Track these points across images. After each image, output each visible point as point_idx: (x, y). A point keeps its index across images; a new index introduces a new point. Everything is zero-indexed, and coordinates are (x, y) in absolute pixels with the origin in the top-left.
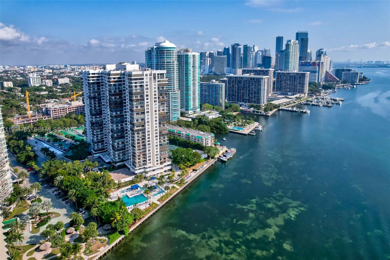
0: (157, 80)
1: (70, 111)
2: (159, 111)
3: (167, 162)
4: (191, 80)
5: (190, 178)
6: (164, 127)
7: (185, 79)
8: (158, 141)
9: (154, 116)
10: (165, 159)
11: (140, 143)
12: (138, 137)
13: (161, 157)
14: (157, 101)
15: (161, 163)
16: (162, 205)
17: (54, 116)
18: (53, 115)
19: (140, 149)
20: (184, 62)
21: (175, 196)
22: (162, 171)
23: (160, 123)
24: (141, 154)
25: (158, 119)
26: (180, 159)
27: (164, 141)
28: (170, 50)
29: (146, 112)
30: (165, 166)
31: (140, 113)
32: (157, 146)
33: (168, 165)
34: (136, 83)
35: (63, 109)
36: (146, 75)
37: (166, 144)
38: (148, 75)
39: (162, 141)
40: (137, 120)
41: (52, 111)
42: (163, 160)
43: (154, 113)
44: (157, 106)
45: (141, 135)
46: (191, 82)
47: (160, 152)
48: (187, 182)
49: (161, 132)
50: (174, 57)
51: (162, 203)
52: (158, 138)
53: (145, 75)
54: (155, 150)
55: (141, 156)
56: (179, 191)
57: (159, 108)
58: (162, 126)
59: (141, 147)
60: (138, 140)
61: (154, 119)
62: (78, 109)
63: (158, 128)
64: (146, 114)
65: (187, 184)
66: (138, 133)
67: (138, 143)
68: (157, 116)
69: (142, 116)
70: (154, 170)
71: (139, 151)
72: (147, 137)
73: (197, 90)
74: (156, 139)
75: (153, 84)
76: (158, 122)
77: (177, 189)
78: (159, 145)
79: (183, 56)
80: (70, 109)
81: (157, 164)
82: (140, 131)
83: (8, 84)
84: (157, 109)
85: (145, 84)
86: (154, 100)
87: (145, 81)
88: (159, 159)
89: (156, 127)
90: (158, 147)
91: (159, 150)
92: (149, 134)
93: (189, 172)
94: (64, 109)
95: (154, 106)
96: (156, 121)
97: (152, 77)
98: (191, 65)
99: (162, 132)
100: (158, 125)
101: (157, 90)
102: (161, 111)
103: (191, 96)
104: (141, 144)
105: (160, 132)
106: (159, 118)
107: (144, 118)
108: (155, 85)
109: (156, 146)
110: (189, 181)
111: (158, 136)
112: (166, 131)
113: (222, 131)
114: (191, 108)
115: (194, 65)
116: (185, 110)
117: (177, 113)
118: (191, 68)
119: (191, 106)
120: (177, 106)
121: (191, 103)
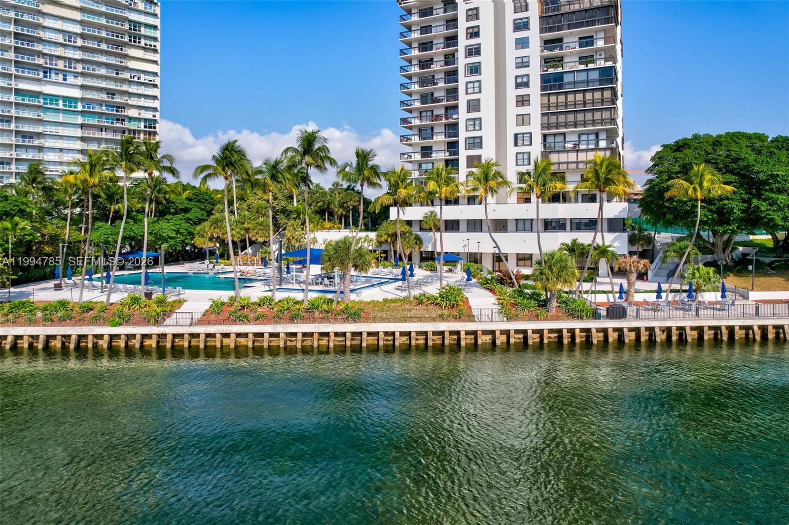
8: (535, 52)
32: (527, 84)
47: (544, 126)
52: (534, 35)
54: (512, 111)
74: (518, 41)
78: (536, 82)
90: (534, 90)
91: (535, 109)
92: (477, 9)
109: (518, 86)
111: (535, 24)
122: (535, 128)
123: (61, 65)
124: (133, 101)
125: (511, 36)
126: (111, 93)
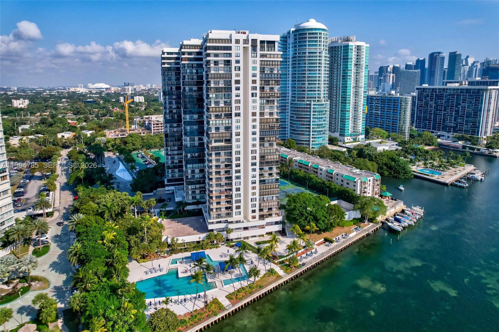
0: (259, 52)
2: (262, 114)
3: (274, 215)
4: (352, 87)
5: (314, 255)
6: (271, 148)
7: (341, 85)
8: (257, 173)
9: (251, 124)
10: (270, 209)
11: (222, 173)
12: (218, 160)
13: (262, 205)
14: (258, 95)
15: (262, 217)
16: (233, 309)
18: (154, 130)
19: (220, 185)
20: (342, 58)
21: (270, 292)
22: (263, 232)
23: (262, 139)
24: (224, 193)
25: (257, 130)
26: (298, 215)
27: (270, 175)
28: (316, 33)
29: (233, 115)
30: (271, 224)
31: (223, 115)
32: (255, 183)
33: (277, 223)
34: (216, 55)
36: (237, 41)
37: (274, 181)
38: (241, 42)
39: (266, 174)
40: (217, 129)
41: (154, 124)
42: (265, 211)
43: (251, 118)
44: (258, 104)
45: (223, 157)
46: (352, 89)
47: (260, 195)
48: (304, 264)
49: (264, 157)
50: (322, 44)
51: (233, 304)
52: (257, 167)
53: (233, 41)
54: (250, 191)
55: (223, 198)
56: (281, 281)
57: (262, 107)
58: (267, 144)
59: (223, 182)
60: (218, 167)
61: (251, 130)
63: (257, 148)
64: (234, 118)
65: (304, 268)
66: (218, 154)
67: (218, 173)
68: (257, 124)
69: (227, 122)
70: (246, 228)
71: (219, 188)
72: (234, 163)
73: (362, 105)
74: (253, 169)
75: (251, 59)
76: (257, 136)
77: (279, 277)
78: (258, 182)
79: (340, 47)
81: (254, 217)
82: (222, 150)
83: (139, 99)
84: (258, 111)
85: (233, 59)
86: (250, 92)
87: (233, 52)
88: (257, 209)
89: (254, 145)
90: (257, 185)
91: (257, 191)
92: (239, 157)
93: (316, 243)
95: (251, 104)
96: (254, 133)
97: (249, 46)
98: (353, 62)
99: (266, 157)
100: (257, 142)
101: (258, 72)
102: (267, 116)
103: (351, 113)
104: (223, 176)
105: (262, 157)
106: (261, 129)
107: (230, 125)
108: (254, 62)
109: (253, 183)
110: (310, 262)
111: (258, 164)
112: (275, 157)
113: (399, 174)
114: (350, 132)
115: (357, 62)
116: (339, 135)
117: (322, 137)
118: (353, 67)
119: (350, 129)
120: (324, 125)
121: (350, 124)
122: (257, 196)
125: (250, 168)
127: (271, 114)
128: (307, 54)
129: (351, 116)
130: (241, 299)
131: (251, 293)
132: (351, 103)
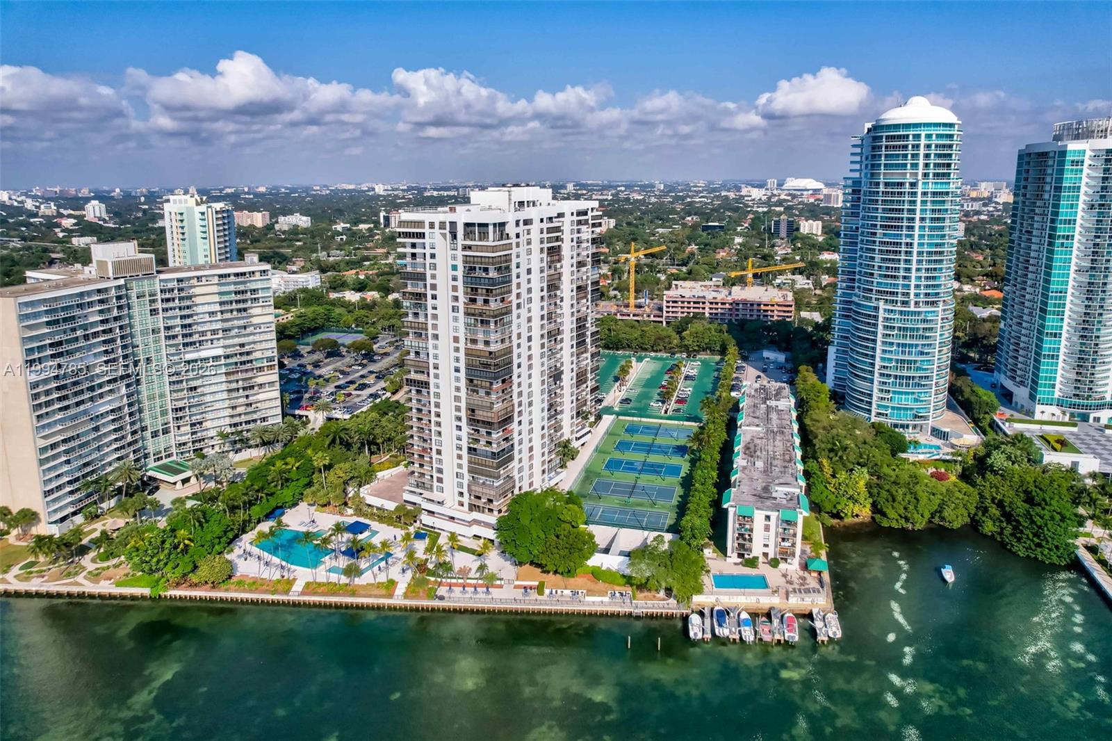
0: (461, 240)
1: (714, 311)
2: (470, 341)
6: (488, 399)
8: (465, 434)
9: (452, 354)
10: (490, 501)
12: (418, 401)
13: (475, 489)
14: (462, 310)
15: (473, 508)
17: (670, 314)
18: (668, 312)
22: (468, 531)
23: (470, 381)
25: (462, 365)
29: (430, 336)
32: (461, 449)
34: (413, 246)
35: (695, 303)
36: (432, 225)
37: (489, 454)
38: (437, 226)
40: (417, 353)
41: (668, 302)
43: (452, 344)
44: (461, 324)
47: (469, 472)
48: (445, 599)
49: (473, 411)
52: (464, 425)
53: (427, 225)
54: (456, 460)
57: (469, 332)
58: (482, 392)
60: (419, 410)
61: (453, 364)
62: (738, 310)
63: (463, 394)
64: (431, 342)
66: (419, 392)
68: (462, 355)
70: (450, 518)
71: (421, 444)
74: (457, 426)
75: (448, 253)
76: (463, 375)
77: (390, 596)
78: (465, 449)
80: (714, 306)
81: (461, 504)
83: (812, 226)
84: (462, 336)
85: (428, 252)
86: (450, 304)
87: (427, 241)
88: (466, 492)
89: (458, 389)
90: (464, 453)
91: (465, 462)
92: (439, 403)
93: (517, 583)
94: (698, 303)
95: (452, 323)
96: (457, 370)
97: (447, 231)
99: (477, 412)
100: (463, 383)
101: (459, 274)
102: (481, 346)
103: (1064, 343)
105: (470, 410)
106: (467, 365)
108: (455, 258)
109: (458, 449)
111: (464, 420)
112: (489, 414)
113: (1019, 540)
114: (1057, 394)
115: (1102, 197)
116: (1028, 396)
117: (913, 393)
118: (1080, 214)
119: (1058, 386)
120: (918, 365)
121: (1060, 372)
122: (465, 471)
123: (209, 337)
124: (258, 347)
126: (242, 345)
127: (487, 343)
128: (882, 188)
129: (1063, 350)
130: (315, 594)
131: (334, 594)
132: (1067, 313)
